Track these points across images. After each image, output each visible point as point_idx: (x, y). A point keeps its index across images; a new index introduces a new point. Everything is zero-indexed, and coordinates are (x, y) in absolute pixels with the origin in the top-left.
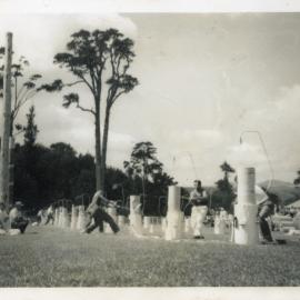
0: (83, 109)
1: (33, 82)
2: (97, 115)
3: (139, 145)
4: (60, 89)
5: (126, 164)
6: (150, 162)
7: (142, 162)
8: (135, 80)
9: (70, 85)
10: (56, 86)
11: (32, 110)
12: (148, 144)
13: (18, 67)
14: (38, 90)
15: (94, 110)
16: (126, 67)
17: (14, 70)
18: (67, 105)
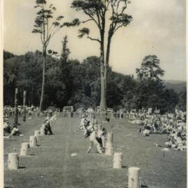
0: (92, 39)
2: (102, 43)
3: (147, 58)
4: (78, 24)
5: (138, 70)
6: (155, 69)
7: (149, 69)
8: (130, 17)
9: (84, 22)
10: (76, 22)
11: (66, 38)
12: (154, 57)
13: (49, 12)
15: (100, 40)
16: (124, 8)
17: (46, 14)
18: (81, 36)
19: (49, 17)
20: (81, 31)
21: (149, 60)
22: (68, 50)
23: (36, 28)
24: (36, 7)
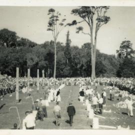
0: (85, 34)
1: (63, 23)
3: (124, 42)
4: (76, 24)
5: (118, 51)
6: (129, 50)
7: (125, 50)
9: (79, 22)
10: (74, 23)
11: (68, 32)
12: (128, 41)
13: (57, 17)
14: (65, 26)
15: (90, 34)
16: (105, 12)
17: (55, 18)
18: (78, 32)
19: (57, 20)
20: (78, 29)
21: (125, 44)
22: (70, 40)
23: (49, 28)
24: (49, 14)
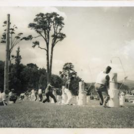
0: (41, 48)
1: (19, 36)
2: (48, 51)
3: (66, 64)
4: (31, 39)
5: (61, 72)
6: (71, 72)
7: (68, 72)
8: (64, 35)
9: (35, 37)
11: (19, 49)
12: (70, 64)
13: (13, 29)
14: (22, 39)
15: (46, 49)
16: (60, 29)
17: (11, 31)
18: (34, 46)
19: (12, 33)
20: (34, 43)
21: (67, 66)
22: (20, 56)
23: (3, 40)
24: (4, 26)
